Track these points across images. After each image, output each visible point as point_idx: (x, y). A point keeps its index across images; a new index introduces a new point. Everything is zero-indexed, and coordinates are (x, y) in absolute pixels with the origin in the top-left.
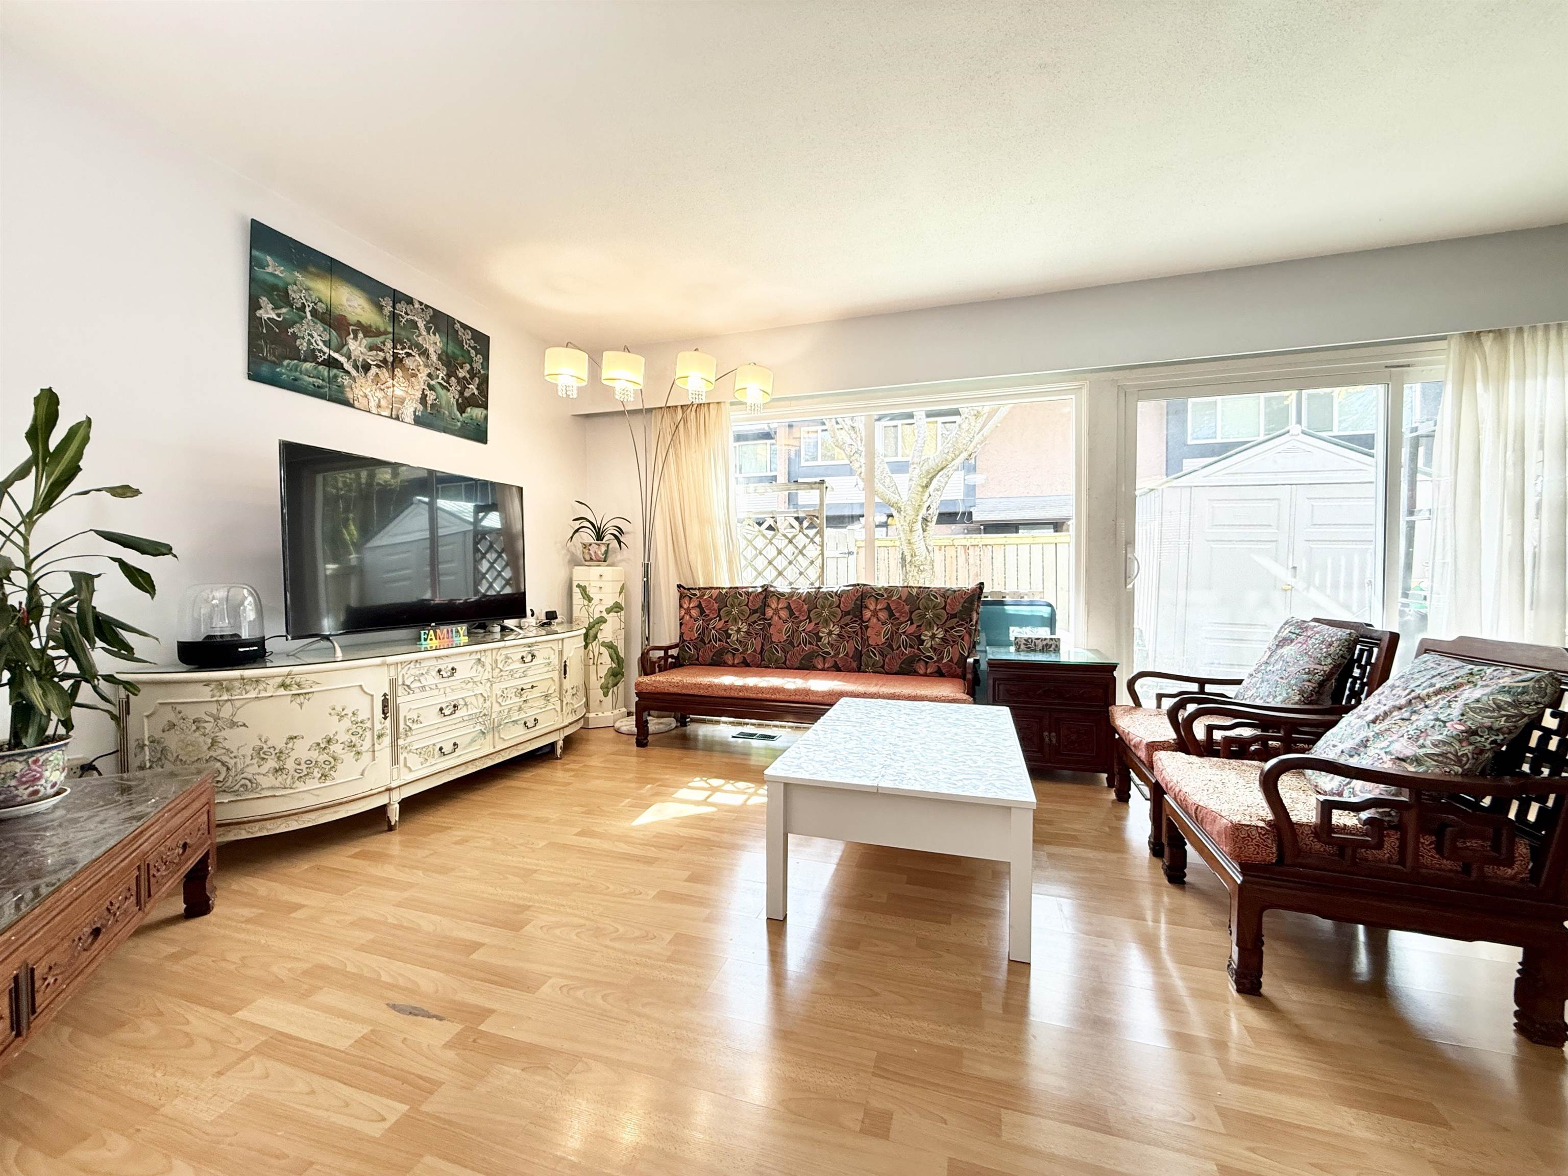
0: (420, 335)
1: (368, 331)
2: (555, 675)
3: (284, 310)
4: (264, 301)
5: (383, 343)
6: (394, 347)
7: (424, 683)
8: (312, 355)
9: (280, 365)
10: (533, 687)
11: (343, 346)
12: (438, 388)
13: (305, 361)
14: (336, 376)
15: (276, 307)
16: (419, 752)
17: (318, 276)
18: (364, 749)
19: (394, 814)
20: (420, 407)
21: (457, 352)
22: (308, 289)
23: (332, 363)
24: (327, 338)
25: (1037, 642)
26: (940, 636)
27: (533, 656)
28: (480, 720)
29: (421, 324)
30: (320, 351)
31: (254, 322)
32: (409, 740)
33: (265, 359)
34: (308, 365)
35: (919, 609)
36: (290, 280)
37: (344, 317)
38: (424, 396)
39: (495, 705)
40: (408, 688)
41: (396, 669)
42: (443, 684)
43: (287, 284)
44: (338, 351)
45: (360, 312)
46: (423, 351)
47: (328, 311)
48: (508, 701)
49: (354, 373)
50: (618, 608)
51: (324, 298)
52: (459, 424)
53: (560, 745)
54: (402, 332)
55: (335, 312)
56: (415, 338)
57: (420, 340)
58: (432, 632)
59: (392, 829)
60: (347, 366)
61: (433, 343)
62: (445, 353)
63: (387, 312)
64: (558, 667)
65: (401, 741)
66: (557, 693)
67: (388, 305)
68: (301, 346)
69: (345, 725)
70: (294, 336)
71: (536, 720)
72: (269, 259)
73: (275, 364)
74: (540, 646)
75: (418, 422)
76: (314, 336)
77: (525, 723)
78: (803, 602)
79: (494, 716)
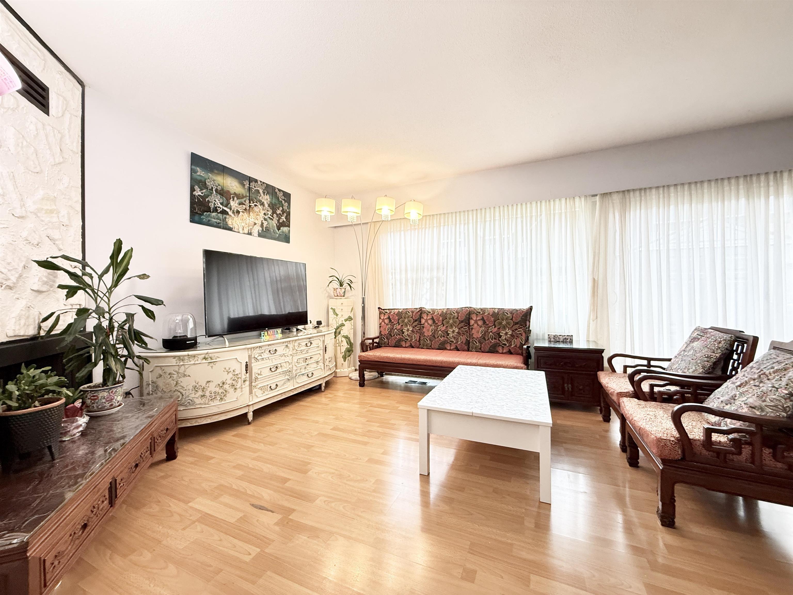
0: (261, 196)
1: (238, 196)
2: (321, 352)
3: (204, 191)
4: (196, 187)
5: (245, 201)
6: (250, 203)
7: (263, 357)
8: (215, 210)
9: (203, 215)
10: (311, 358)
11: (228, 204)
12: (269, 219)
13: (213, 212)
14: (225, 218)
15: (201, 190)
16: (261, 388)
17: (218, 174)
18: (238, 387)
19: (250, 417)
20: (261, 229)
21: (277, 202)
22: (214, 180)
23: (224, 212)
24: (221, 201)
25: (560, 337)
26: (510, 333)
27: (311, 343)
28: (288, 373)
29: (261, 191)
30: (219, 207)
31: (192, 197)
32: (257, 383)
33: (197, 213)
34: (214, 214)
35: (499, 319)
36: (207, 177)
37: (229, 191)
38: (262, 223)
39: (294, 367)
40: (256, 359)
41: (251, 350)
42: (273, 356)
43: (206, 179)
44: (226, 206)
45: (235, 188)
46: (262, 203)
47: (222, 189)
48: (300, 365)
49: (233, 216)
50: (350, 319)
51: (221, 184)
52: (277, 235)
53: (323, 385)
54: (253, 196)
55: (225, 189)
56: (258, 197)
57: (261, 199)
58: (266, 332)
59: (249, 424)
60: (230, 213)
61: (266, 199)
62: (271, 203)
63: (247, 187)
64: (322, 348)
65: (253, 384)
66: (322, 361)
67: (247, 184)
68: (211, 206)
69: (230, 376)
70: (208, 201)
71: (312, 374)
72: (198, 169)
73: (200, 215)
74: (314, 338)
75: (260, 235)
76: (217, 201)
77: (308, 375)
78: (440, 315)
79: (294, 372)
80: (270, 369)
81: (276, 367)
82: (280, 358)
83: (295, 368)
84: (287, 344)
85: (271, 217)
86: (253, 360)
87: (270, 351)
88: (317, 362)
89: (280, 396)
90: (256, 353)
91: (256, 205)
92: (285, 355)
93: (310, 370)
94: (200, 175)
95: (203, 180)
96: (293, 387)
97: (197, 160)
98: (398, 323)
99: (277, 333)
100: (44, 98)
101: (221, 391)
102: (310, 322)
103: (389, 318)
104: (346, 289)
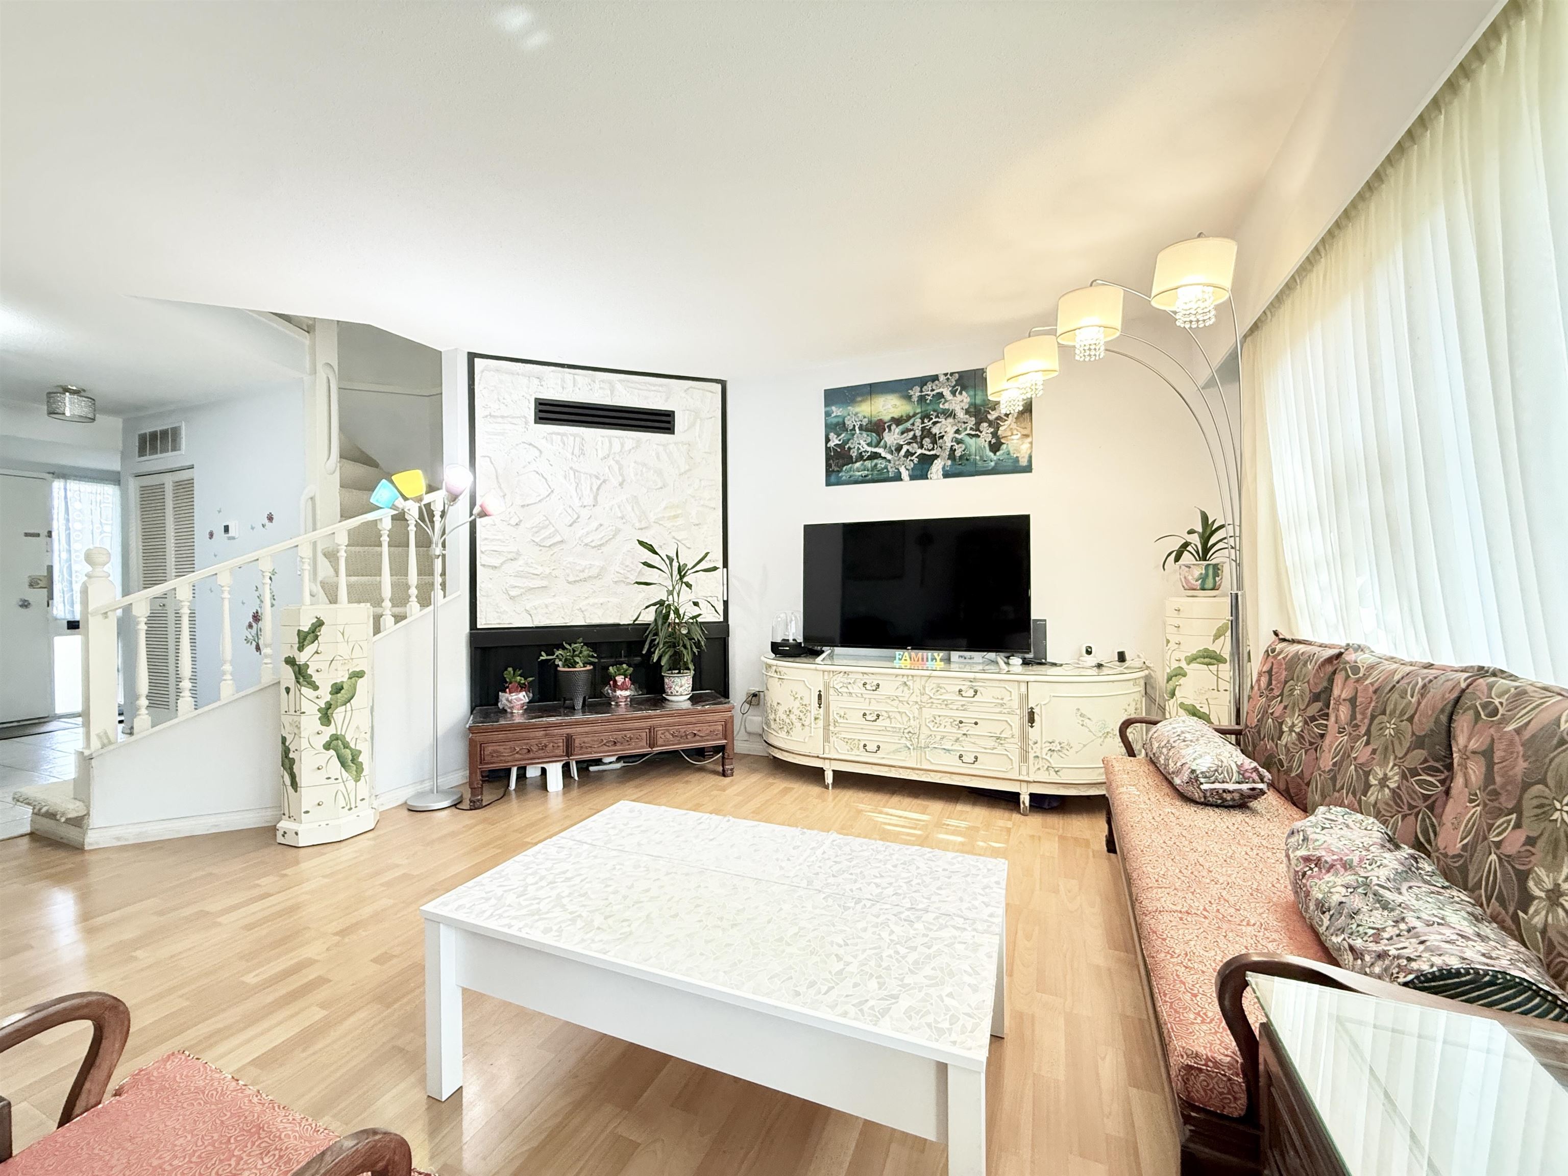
0: (946, 401)
1: (898, 421)
2: (1015, 720)
3: (843, 435)
4: (832, 436)
5: (913, 424)
6: (923, 423)
7: (851, 691)
8: (860, 457)
9: (841, 471)
10: (976, 723)
11: (881, 440)
12: (967, 439)
13: (856, 462)
14: (876, 465)
15: (838, 435)
16: (846, 741)
17: (861, 402)
19: (830, 777)
20: (949, 463)
21: (985, 398)
22: (856, 414)
23: (875, 456)
24: (869, 440)
27: (976, 692)
28: (906, 735)
29: (947, 392)
30: (865, 451)
31: (828, 450)
32: (837, 729)
33: (833, 471)
34: (858, 464)
36: (845, 414)
37: (880, 420)
38: (952, 450)
39: (924, 728)
40: (839, 693)
41: (829, 675)
42: (868, 695)
43: (845, 418)
44: (876, 446)
45: (893, 410)
46: (950, 414)
47: (870, 422)
48: (941, 729)
49: (889, 457)
50: (1210, 658)
51: (868, 414)
52: (993, 464)
53: (1025, 799)
54: (930, 408)
55: (875, 419)
56: (941, 406)
57: (946, 406)
58: (906, 654)
59: (827, 787)
60: (883, 455)
61: (959, 403)
62: (973, 405)
63: (915, 399)
64: (1018, 712)
65: (831, 728)
66: (1016, 740)
67: (916, 393)
68: (854, 454)
69: (797, 704)
70: (850, 448)
71: (976, 758)
72: (834, 408)
73: (838, 471)
74: (988, 684)
75: (946, 475)
76: (861, 443)
77: (961, 757)
78: (1375, 692)
79: (922, 737)
80: (865, 715)
81: (878, 716)
82: (889, 701)
83: (924, 730)
84: (905, 679)
85: (974, 433)
86: (832, 691)
87: (865, 684)
88: (998, 738)
89: (887, 769)
90: (837, 681)
91: (935, 423)
92: (901, 699)
93: (969, 748)
94: (836, 417)
95: (840, 420)
96: (919, 766)
97: (833, 397)
98: (1282, 695)
99: (933, 659)
100: (669, 422)
101: (788, 721)
102: (1089, 652)
103: (1270, 672)
104: (1216, 568)
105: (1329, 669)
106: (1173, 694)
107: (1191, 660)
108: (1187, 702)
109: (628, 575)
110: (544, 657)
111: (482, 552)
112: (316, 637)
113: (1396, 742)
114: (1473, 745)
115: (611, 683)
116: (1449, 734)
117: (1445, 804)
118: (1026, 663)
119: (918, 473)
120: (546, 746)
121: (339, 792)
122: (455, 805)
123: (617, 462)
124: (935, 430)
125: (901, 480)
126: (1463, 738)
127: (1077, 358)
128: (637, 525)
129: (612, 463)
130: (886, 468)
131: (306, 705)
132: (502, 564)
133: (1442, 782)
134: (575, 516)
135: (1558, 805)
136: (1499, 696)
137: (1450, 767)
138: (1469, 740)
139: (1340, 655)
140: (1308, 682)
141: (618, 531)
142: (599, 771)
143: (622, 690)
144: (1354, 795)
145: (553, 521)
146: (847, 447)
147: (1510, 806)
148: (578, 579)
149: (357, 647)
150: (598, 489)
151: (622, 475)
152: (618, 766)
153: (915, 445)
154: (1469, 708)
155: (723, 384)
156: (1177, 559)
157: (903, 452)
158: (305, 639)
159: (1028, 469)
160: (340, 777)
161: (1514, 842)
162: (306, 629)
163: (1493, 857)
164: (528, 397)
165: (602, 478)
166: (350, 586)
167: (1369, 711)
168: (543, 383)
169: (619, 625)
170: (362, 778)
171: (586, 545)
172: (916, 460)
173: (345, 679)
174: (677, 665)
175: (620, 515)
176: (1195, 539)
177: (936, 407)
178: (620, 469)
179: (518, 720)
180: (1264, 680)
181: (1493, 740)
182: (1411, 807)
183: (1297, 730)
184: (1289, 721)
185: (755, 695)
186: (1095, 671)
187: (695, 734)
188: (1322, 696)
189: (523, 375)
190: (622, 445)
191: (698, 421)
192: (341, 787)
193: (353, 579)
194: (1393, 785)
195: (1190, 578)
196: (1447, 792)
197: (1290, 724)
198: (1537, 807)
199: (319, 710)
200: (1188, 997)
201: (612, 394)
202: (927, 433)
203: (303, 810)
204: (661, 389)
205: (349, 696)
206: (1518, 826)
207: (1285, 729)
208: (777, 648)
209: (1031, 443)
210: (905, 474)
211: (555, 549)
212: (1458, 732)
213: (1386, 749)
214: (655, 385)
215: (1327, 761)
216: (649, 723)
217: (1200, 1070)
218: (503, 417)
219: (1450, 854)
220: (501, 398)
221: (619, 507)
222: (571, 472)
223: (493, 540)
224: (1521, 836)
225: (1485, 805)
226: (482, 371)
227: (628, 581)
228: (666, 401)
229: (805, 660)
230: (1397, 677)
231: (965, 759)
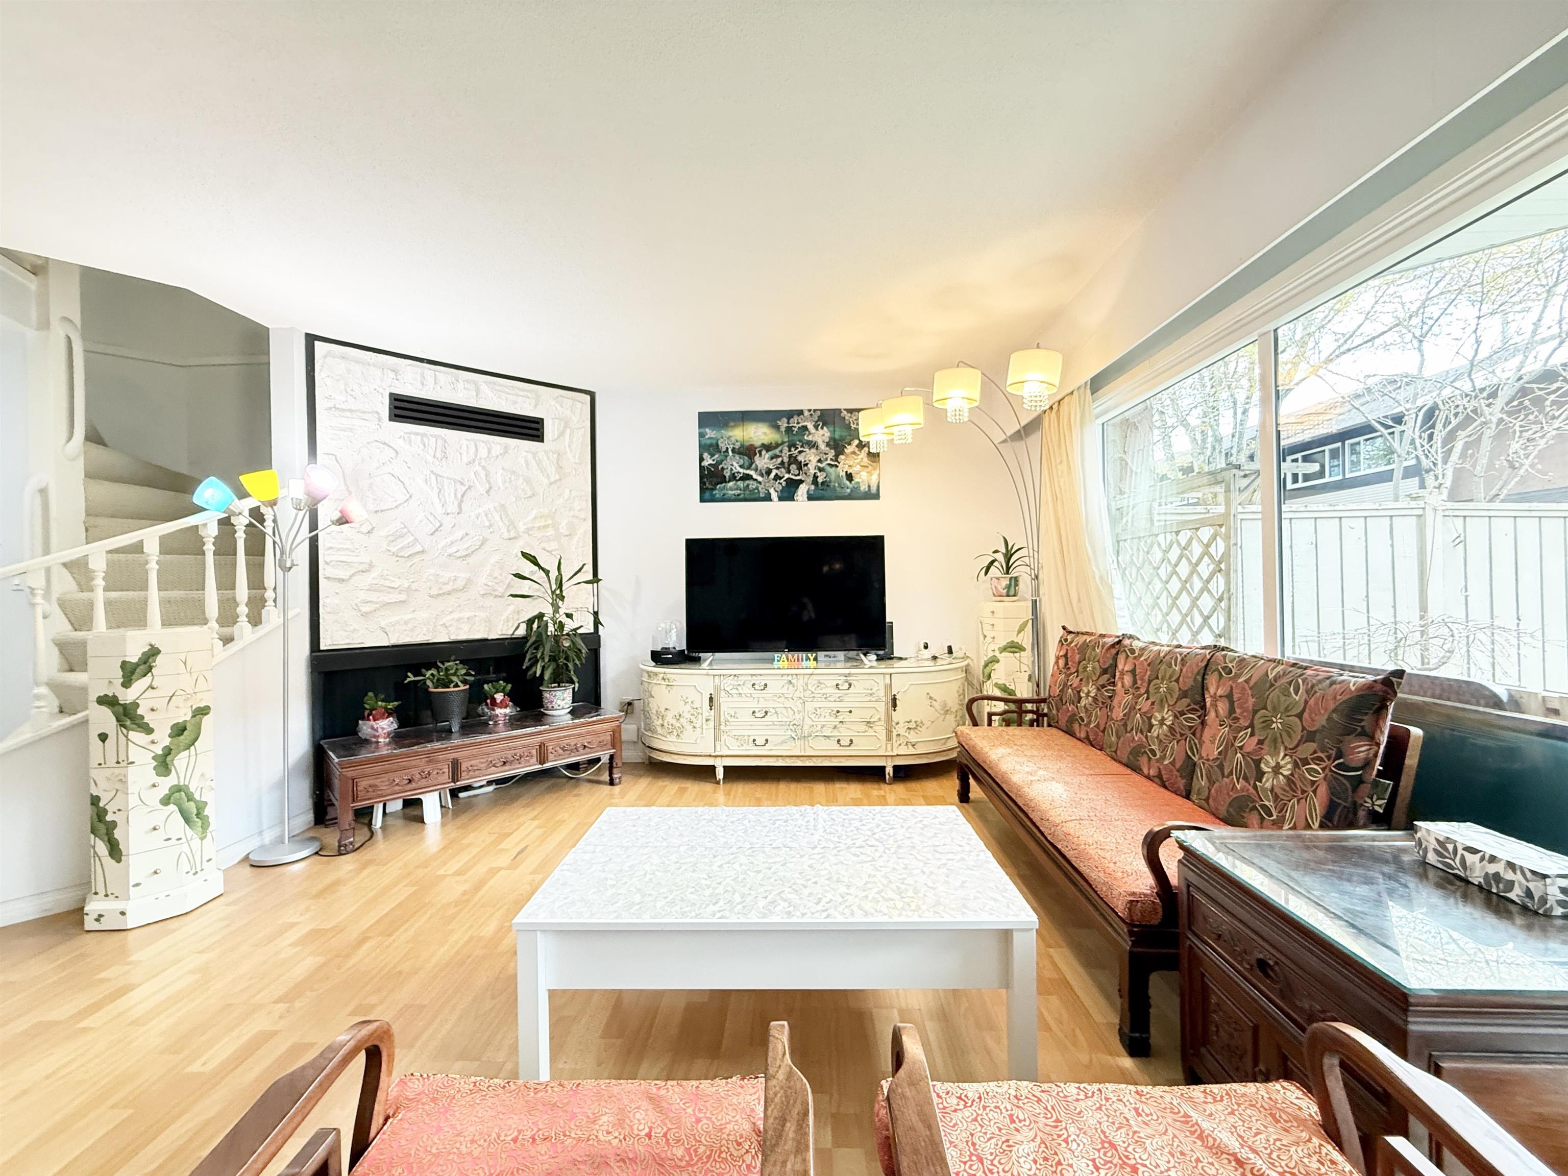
0: (810, 434)
1: (768, 447)
2: (882, 707)
3: (717, 456)
4: (706, 455)
5: (781, 451)
6: (790, 451)
7: (741, 691)
8: (733, 477)
9: (715, 489)
10: (850, 712)
11: (752, 463)
12: (828, 468)
13: (729, 482)
14: (748, 485)
15: (712, 456)
16: (737, 739)
17: (733, 427)
18: (698, 726)
19: (720, 773)
20: (813, 487)
21: (844, 434)
22: (729, 438)
23: (747, 477)
24: (741, 462)
26: (1286, 773)
27: (850, 685)
28: (791, 727)
29: (810, 426)
30: (738, 472)
31: (702, 468)
32: (728, 728)
33: (707, 488)
34: (731, 484)
35: (1266, 705)
36: (719, 437)
37: (752, 445)
38: (815, 477)
39: (807, 720)
40: (730, 695)
41: (720, 679)
42: (756, 694)
43: (718, 440)
44: (749, 468)
45: (763, 437)
46: (813, 445)
47: (742, 446)
48: (822, 719)
49: (760, 479)
50: (1014, 648)
51: (740, 438)
52: (849, 491)
53: (889, 770)
54: (795, 438)
55: (747, 444)
56: (806, 438)
57: (810, 438)
58: (784, 656)
59: (718, 783)
60: (755, 476)
61: (821, 436)
62: (833, 439)
63: (783, 429)
64: (884, 699)
65: (722, 727)
66: (882, 723)
67: (783, 423)
68: (727, 474)
69: (688, 707)
70: (723, 469)
71: (851, 741)
72: (707, 430)
73: (713, 489)
74: (860, 677)
75: (811, 498)
76: (734, 465)
77: (839, 741)
78: (1149, 665)
79: (806, 727)
80: (754, 712)
81: (766, 713)
82: (775, 698)
83: (808, 722)
84: (790, 678)
85: (833, 463)
86: (723, 693)
87: (754, 685)
88: (869, 722)
89: (774, 759)
90: (728, 683)
91: (800, 452)
92: (786, 696)
93: (845, 734)
94: (710, 438)
95: (714, 442)
96: (803, 754)
97: (707, 419)
98: (1077, 671)
99: (808, 659)
100: (538, 430)
101: (678, 725)
102: (926, 647)
103: (1066, 656)
104: (1016, 579)
105: (1114, 651)
106: (989, 677)
107: (1004, 649)
108: (1000, 682)
109: (496, 587)
110: (411, 678)
111: (327, 563)
112: (150, 669)
113: (1168, 696)
114: (1220, 692)
115: (489, 701)
116: (1203, 688)
117: (1202, 730)
118: (880, 659)
119: (786, 495)
120: (429, 774)
121: (183, 855)
122: (317, 853)
123: (484, 468)
124: (801, 458)
125: (770, 500)
126: (1214, 687)
127: (949, 420)
128: (506, 535)
129: (478, 468)
130: (757, 488)
131: (134, 753)
132: (351, 577)
133: (1199, 717)
134: (438, 524)
135: (1274, 720)
136: (1231, 662)
137: (1204, 707)
138: (1217, 689)
139: (1120, 641)
140: (1098, 661)
141: (484, 541)
142: (470, 797)
143: (501, 708)
144: (1142, 732)
145: (411, 530)
146: (720, 467)
147: (1247, 724)
148: (441, 592)
149: (201, 679)
150: (463, 496)
151: (489, 482)
152: (491, 788)
153: (783, 470)
154: (1214, 671)
155: (592, 395)
156: (986, 573)
157: (772, 475)
158: (133, 673)
159: (876, 496)
160: (183, 836)
161: (1251, 744)
162: (135, 660)
163: (1239, 755)
164: (381, 390)
165: (467, 484)
166: (108, 603)
167: (1146, 678)
168: (399, 377)
169: (487, 640)
170: (209, 835)
171: (450, 555)
172: (784, 484)
173: (188, 718)
174: (559, 679)
175: (487, 524)
176: (1000, 557)
177: (800, 438)
178: (487, 475)
179: (384, 752)
180: (1062, 662)
181: (1232, 688)
182: (1182, 735)
183: (1092, 694)
184: (1085, 689)
185: (630, 704)
186: (931, 663)
187: (585, 746)
188: (1110, 670)
189: (374, 365)
190: (489, 451)
191: (568, 431)
192: (185, 848)
193: (114, 595)
194: (1168, 723)
195: (999, 587)
196: (1203, 723)
197: (1086, 691)
198: (1263, 722)
199: (153, 758)
200: (1112, 865)
201: (477, 396)
202: (793, 460)
203: (131, 884)
204: (529, 394)
205: (193, 737)
206: (1252, 735)
207: (1082, 695)
208: (658, 657)
209: (879, 475)
210: (774, 495)
211: (416, 559)
212: (1209, 685)
213: (1162, 701)
214: (524, 390)
215: (1118, 713)
216: (539, 739)
217: (1138, 901)
218: (350, 411)
219: (1211, 758)
220: (349, 390)
221: (486, 516)
222: (433, 477)
223: (339, 550)
224: (1255, 740)
225: (1231, 726)
226: (325, 357)
227: (496, 593)
228: (536, 406)
229: (688, 666)
230: (1162, 655)
231: (842, 743)
